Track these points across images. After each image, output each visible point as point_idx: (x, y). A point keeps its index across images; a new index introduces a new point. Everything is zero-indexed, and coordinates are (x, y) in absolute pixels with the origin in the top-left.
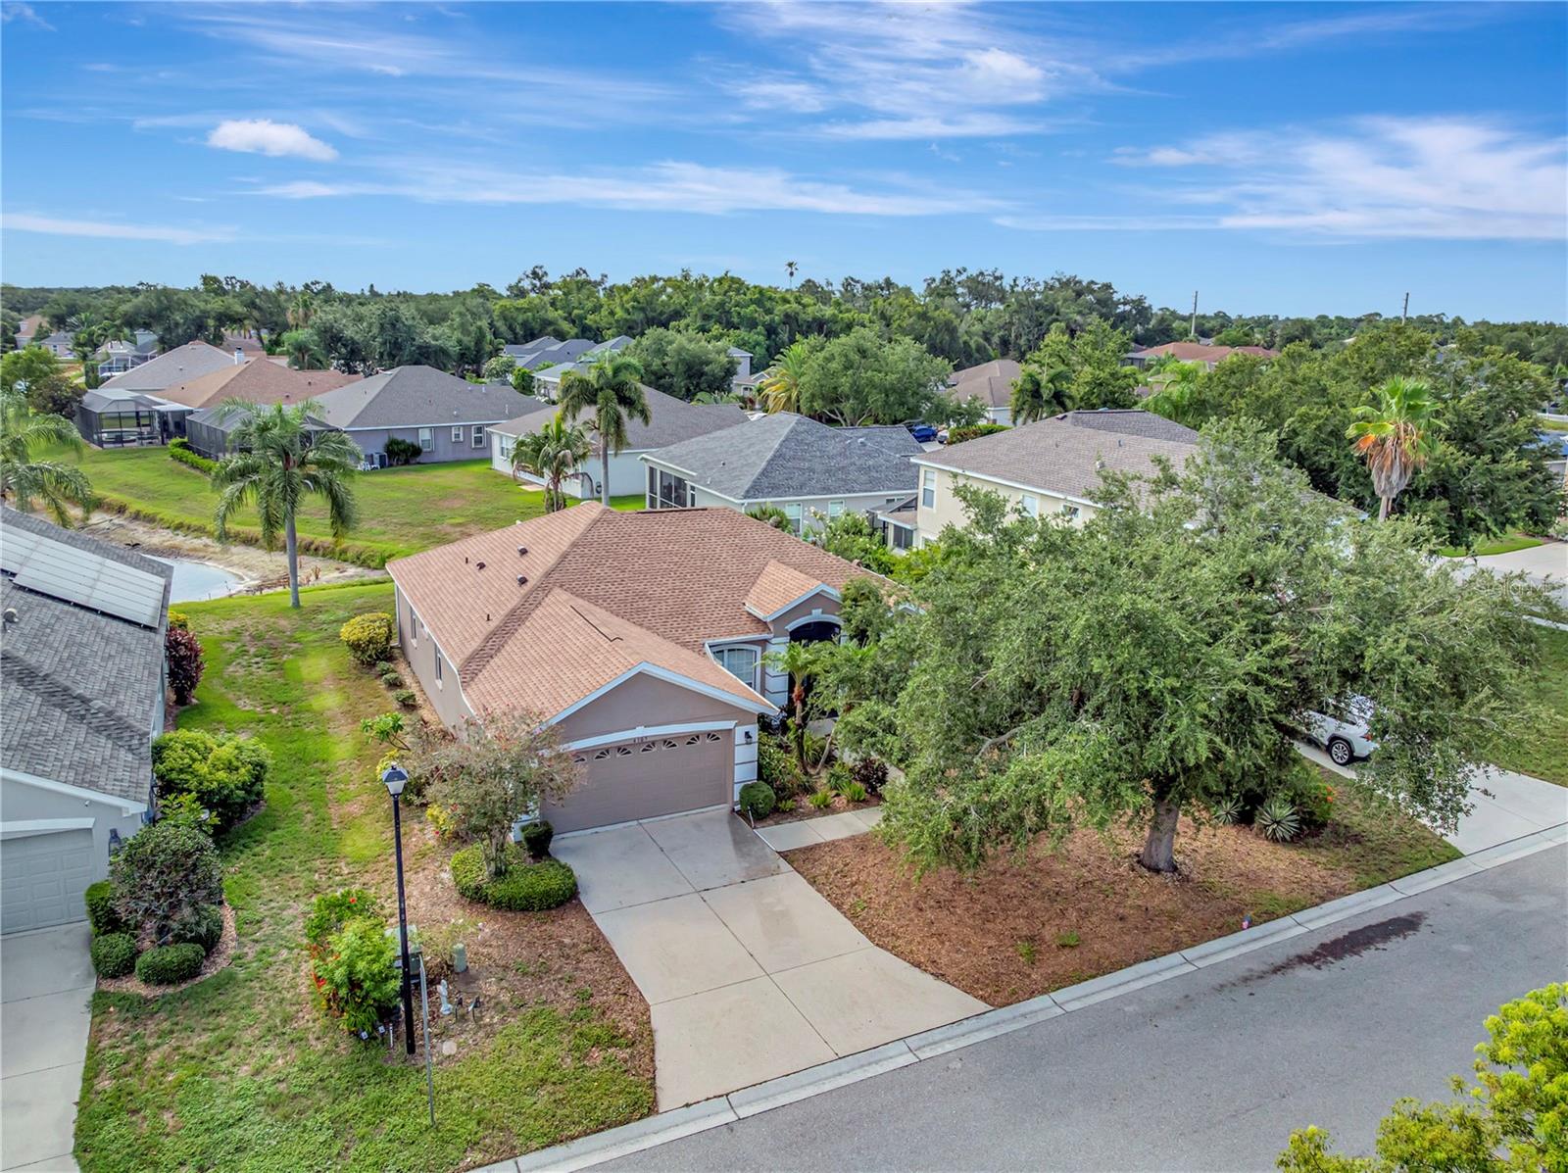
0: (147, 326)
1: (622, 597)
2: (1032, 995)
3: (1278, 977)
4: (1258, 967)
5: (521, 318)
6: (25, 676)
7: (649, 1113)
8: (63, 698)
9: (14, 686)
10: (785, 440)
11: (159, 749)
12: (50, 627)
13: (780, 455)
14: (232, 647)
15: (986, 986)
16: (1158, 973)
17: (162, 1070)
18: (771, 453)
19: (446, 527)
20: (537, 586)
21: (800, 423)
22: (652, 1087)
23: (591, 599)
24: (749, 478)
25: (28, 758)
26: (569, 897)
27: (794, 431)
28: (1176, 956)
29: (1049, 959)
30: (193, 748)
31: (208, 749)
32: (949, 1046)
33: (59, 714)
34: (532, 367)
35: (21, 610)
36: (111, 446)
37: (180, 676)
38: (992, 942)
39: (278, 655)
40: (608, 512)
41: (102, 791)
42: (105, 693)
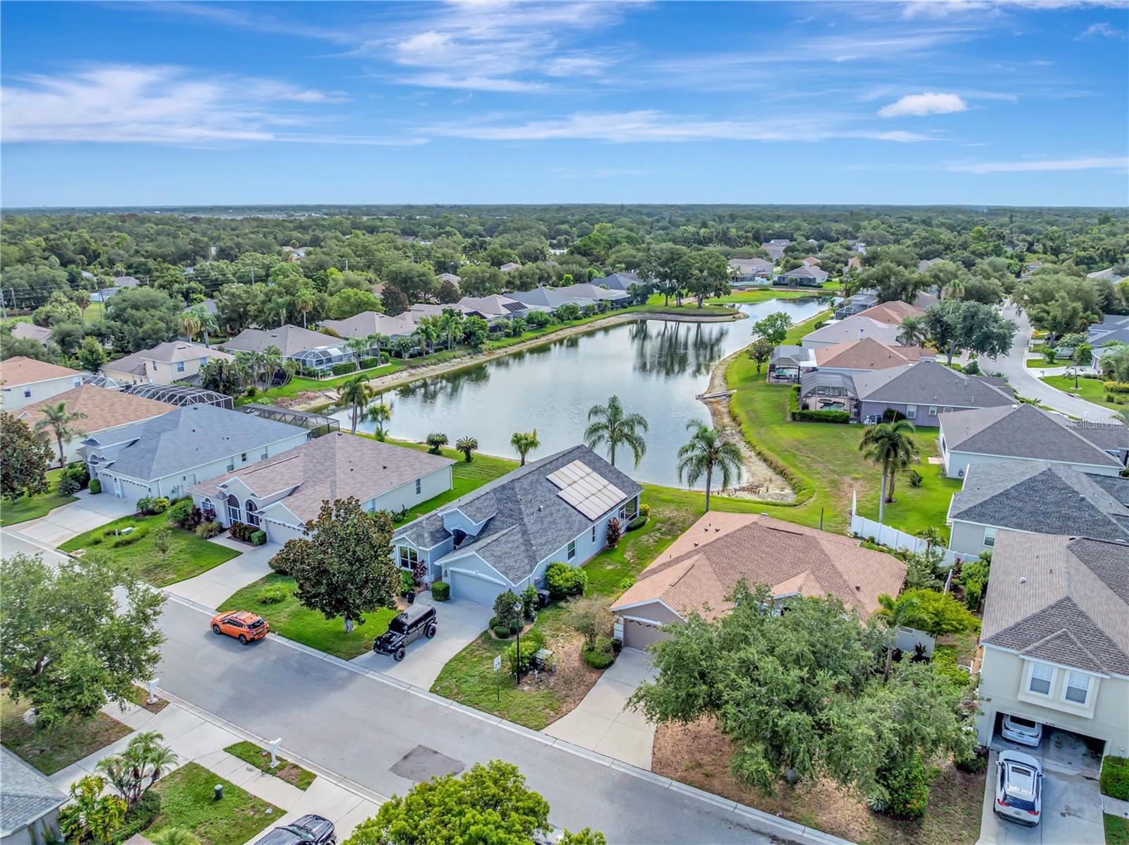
0: (873, 286)
1: (724, 565)
2: (668, 777)
3: (752, 833)
4: (753, 826)
6: (524, 533)
7: (538, 730)
8: (528, 543)
9: (519, 535)
10: (1021, 484)
11: (550, 567)
12: (551, 514)
13: (1006, 494)
14: (659, 525)
15: (659, 765)
16: (718, 802)
17: (475, 656)
18: (1001, 491)
19: (847, 479)
20: (697, 549)
21: (1043, 473)
22: (547, 725)
23: (711, 562)
24: (971, 505)
25: (497, 560)
26: (602, 668)
27: (1033, 479)
28: (734, 804)
29: (693, 773)
30: (560, 570)
31: (565, 572)
32: (622, 770)
33: (523, 548)
34: (1099, 344)
35: (548, 506)
36: (774, 380)
37: (612, 536)
38: (686, 757)
39: (668, 535)
40: (755, 523)
41: (508, 577)
42: (541, 545)
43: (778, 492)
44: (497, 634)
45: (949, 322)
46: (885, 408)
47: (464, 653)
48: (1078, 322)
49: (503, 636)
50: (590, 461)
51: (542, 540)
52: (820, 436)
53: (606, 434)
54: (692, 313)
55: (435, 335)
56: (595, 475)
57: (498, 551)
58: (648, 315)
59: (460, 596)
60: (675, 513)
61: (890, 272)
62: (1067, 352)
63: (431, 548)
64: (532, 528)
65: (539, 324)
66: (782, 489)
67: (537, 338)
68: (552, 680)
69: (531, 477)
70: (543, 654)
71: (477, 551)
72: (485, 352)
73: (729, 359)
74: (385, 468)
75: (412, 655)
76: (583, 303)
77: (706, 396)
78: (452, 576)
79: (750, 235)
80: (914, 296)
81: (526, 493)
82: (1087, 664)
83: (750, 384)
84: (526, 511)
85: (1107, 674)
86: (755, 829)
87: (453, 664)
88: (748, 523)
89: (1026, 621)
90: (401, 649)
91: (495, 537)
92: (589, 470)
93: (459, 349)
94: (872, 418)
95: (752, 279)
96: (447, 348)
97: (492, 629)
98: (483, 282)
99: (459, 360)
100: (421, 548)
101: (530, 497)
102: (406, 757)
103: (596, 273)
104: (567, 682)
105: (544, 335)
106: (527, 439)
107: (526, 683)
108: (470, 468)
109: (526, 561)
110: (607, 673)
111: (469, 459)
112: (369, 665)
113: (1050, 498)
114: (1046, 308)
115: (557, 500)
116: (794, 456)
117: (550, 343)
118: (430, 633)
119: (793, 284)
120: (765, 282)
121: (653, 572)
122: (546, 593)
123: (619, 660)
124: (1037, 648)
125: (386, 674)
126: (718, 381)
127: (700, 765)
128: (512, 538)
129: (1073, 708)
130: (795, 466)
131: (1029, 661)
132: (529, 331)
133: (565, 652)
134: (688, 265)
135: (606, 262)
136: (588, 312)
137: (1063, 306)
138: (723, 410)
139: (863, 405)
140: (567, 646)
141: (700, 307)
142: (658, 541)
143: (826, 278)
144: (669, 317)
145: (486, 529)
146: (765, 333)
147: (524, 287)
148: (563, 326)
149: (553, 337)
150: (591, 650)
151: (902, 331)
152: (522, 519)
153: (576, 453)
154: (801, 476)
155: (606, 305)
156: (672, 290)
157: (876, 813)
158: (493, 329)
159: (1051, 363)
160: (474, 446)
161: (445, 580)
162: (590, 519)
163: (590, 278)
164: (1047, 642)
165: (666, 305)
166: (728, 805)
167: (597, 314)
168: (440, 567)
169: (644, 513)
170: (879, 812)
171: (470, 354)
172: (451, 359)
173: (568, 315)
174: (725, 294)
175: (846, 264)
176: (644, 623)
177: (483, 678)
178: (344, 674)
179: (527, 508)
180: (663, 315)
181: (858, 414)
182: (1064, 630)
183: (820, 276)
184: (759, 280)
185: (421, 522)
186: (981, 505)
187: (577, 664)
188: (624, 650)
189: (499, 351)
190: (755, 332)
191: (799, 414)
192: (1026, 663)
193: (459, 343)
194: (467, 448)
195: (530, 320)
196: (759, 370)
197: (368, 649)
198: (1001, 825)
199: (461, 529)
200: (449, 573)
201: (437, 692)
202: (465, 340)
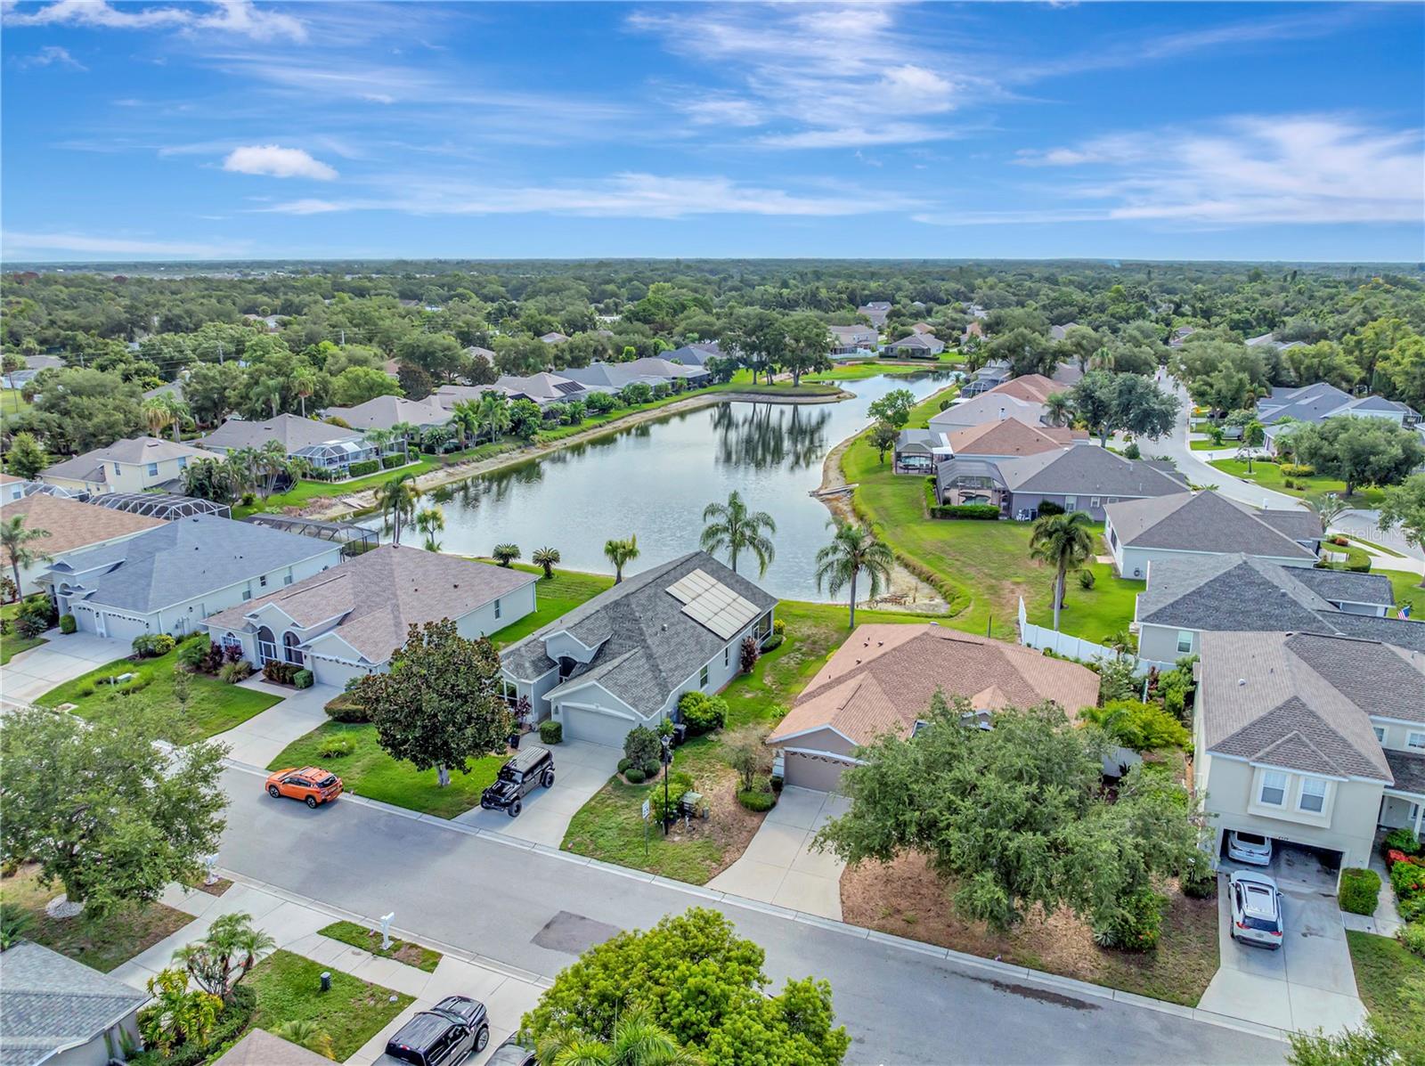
0: (1004, 358)
1: (895, 684)
2: (864, 927)
3: (970, 980)
4: (969, 973)
5: (1307, 362)
6: (650, 657)
7: (700, 885)
8: (655, 668)
9: (644, 660)
10: (1214, 580)
11: (682, 698)
12: (678, 634)
13: (1199, 592)
14: (798, 644)
15: (852, 914)
16: (926, 950)
17: (608, 806)
18: (1193, 589)
19: (1007, 584)
20: (860, 667)
21: (1239, 567)
22: (710, 879)
23: (880, 681)
24: (1161, 606)
25: (623, 690)
26: (764, 810)
27: (1228, 574)
28: (945, 951)
29: (892, 920)
30: (695, 700)
31: (701, 701)
32: (809, 923)
33: (650, 675)
34: (1271, 421)
35: (672, 624)
36: (902, 471)
37: (747, 660)
38: (881, 903)
39: (810, 655)
40: (926, 634)
41: (638, 710)
42: (671, 670)
43: (927, 601)
44: (630, 779)
45: (1103, 398)
46: (1040, 501)
47: (593, 803)
48: (1246, 396)
49: (638, 780)
50: (713, 570)
51: (672, 665)
52: (967, 536)
53: (726, 537)
54: (787, 393)
55: (476, 424)
56: (720, 586)
57: (622, 679)
58: (733, 396)
59: (576, 738)
60: (814, 630)
61: (1024, 339)
62: (1235, 431)
63: (535, 681)
64: (658, 651)
65: (601, 408)
66: (932, 599)
67: (601, 426)
68: (707, 827)
69: (648, 591)
70: (691, 798)
71: (598, 680)
72: (539, 445)
73: (841, 448)
74: (456, 586)
75: (530, 807)
76: (653, 382)
77: (821, 492)
78: (564, 713)
79: (844, 296)
80: (1053, 368)
81: (645, 610)
82: (1323, 768)
83: (873, 476)
84: (648, 632)
85: (1345, 777)
86: (974, 976)
87: (582, 816)
88: (918, 634)
89: (1253, 725)
90: (516, 802)
91: (616, 662)
92: (714, 581)
93: (506, 442)
94: (1025, 512)
95: (853, 350)
96: (490, 440)
97: (622, 772)
98: (525, 357)
99: (507, 455)
100: (523, 680)
101: (650, 614)
102: (547, 926)
103: (663, 344)
104: (725, 829)
105: (608, 422)
106: (624, 547)
107: (675, 832)
108: (551, 586)
109: (657, 690)
110: (770, 816)
111: (549, 575)
112: (478, 823)
113: (1249, 594)
114: (1209, 380)
115: (683, 617)
116: (941, 559)
117: (616, 433)
118: (547, 781)
119: (904, 356)
120: (870, 354)
121: (811, 695)
122: (682, 727)
123: (782, 800)
124: (1268, 754)
125: (501, 832)
126: (833, 474)
127: (899, 911)
128: (635, 664)
129: (1309, 818)
130: (943, 571)
131: (1260, 768)
132: (590, 417)
133: (715, 796)
134: (781, 334)
135: (675, 331)
136: (660, 393)
137: (1228, 378)
138: (845, 508)
139: (1014, 498)
140: (717, 788)
141: (796, 385)
142: (801, 663)
143: (942, 348)
144: (760, 398)
145: (600, 655)
146: (883, 414)
147: (577, 362)
148: (630, 411)
149: (621, 424)
150: (748, 790)
151: (1048, 410)
152: (644, 641)
153: (695, 561)
154: (953, 583)
155: (681, 385)
156: (759, 366)
157: (1103, 948)
158: (547, 416)
159: (1218, 444)
160: (556, 559)
161: (554, 718)
162: (723, 639)
163: (656, 351)
164: (1278, 746)
165: (755, 383)
166: (939, 952)
167: (671, 395)
168: (549, 703)
169: (779, 631)
170: (1108, 947)
171: (520, 447)
172: (497, 454)
173: (637, 397)
174: (826, 369)
175: (964, 331)
176: (809, 755)
177: (623, 830)
178: (448, 836)
179: (649, 627)
180: (752, 396)
181: (1008, 508)
182: (1295, 732)
183: (935, 347)
184: (861, 352)
185: (519, 649)
186: (1172, 605)
187: (732, 808)
188: (785, 788)
189: (555, 443)
190: (871, 414)
191: (940, 510)
192: (1256, 772)
193: (504, 434)
194: (547, 561)
195: (591, 404)
196: (882, 459)
197: (472, 804)
198: (1240, 951)
199: (570, 656)
200: (560, 709)
201: (569, 850)
202: (513, 429)
